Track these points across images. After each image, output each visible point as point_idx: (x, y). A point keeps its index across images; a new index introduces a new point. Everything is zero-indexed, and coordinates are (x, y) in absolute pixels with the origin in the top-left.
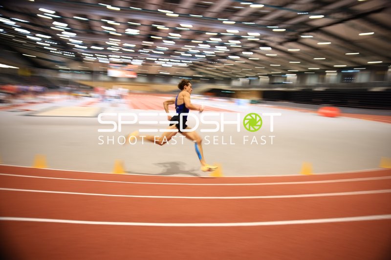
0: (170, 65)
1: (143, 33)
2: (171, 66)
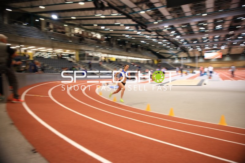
1: (226, 26)
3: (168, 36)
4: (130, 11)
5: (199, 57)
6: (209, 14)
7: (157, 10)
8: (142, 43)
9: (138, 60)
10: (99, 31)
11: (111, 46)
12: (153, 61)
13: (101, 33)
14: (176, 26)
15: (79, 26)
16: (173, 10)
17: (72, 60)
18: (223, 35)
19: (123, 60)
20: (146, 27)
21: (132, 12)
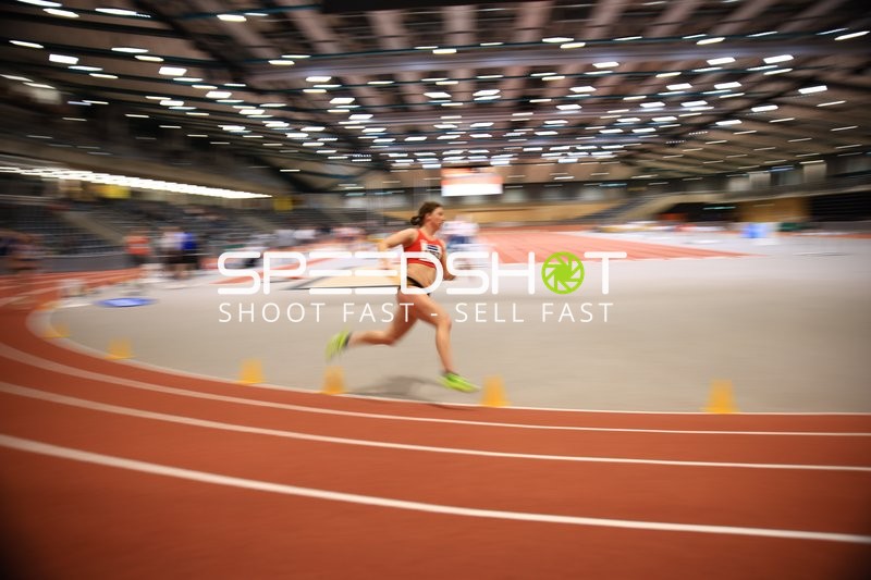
0: (573, 158)
1: (508, 95)
2: (575, 160)
16: (344, 23)
18: (500, 122)
19: (156, 198)
20: (247, 74)
21: (189, 11)
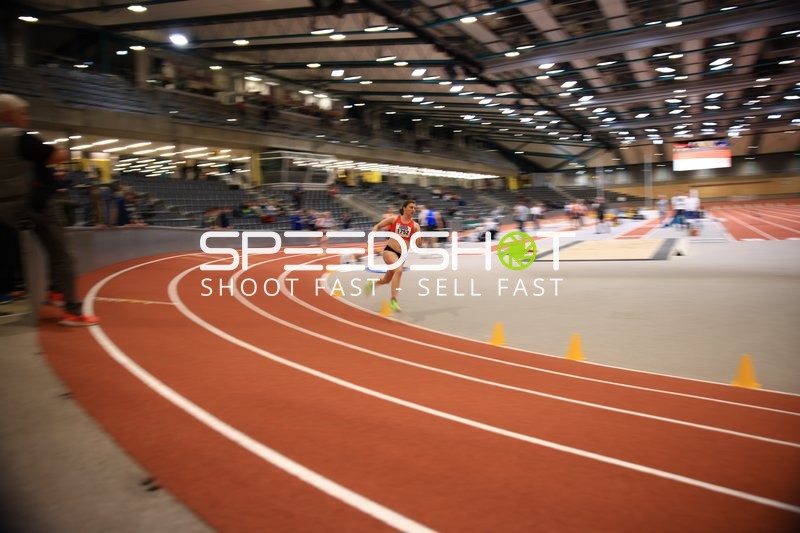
3: (552, 96)
4: (426, 16)
5: (654, 166)
6: (689, 23)
7: (516, 11)
8: (468, 122)
9: (454, 179)
10: (324, 85)
11: (365, 132)
12: (504, 180)
13: (331, 92)
14: (579, 63)
15: (260, 68)
16: (568, 10)
17: (238, 182)
18: (734, 91)
19: (406, 181)
20: (481, 68)
21: (434, 19)
